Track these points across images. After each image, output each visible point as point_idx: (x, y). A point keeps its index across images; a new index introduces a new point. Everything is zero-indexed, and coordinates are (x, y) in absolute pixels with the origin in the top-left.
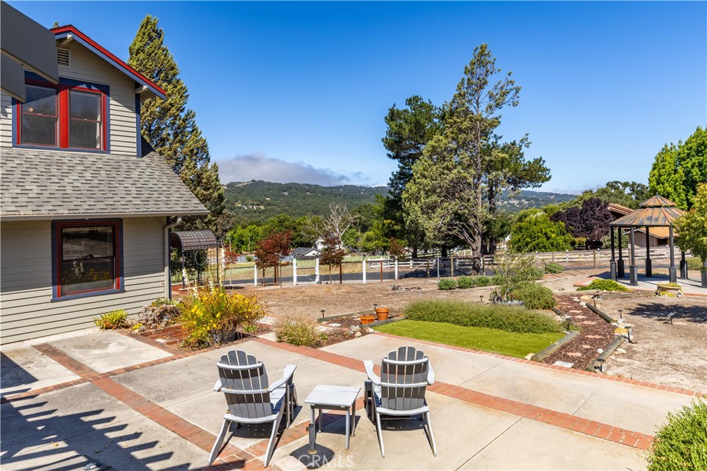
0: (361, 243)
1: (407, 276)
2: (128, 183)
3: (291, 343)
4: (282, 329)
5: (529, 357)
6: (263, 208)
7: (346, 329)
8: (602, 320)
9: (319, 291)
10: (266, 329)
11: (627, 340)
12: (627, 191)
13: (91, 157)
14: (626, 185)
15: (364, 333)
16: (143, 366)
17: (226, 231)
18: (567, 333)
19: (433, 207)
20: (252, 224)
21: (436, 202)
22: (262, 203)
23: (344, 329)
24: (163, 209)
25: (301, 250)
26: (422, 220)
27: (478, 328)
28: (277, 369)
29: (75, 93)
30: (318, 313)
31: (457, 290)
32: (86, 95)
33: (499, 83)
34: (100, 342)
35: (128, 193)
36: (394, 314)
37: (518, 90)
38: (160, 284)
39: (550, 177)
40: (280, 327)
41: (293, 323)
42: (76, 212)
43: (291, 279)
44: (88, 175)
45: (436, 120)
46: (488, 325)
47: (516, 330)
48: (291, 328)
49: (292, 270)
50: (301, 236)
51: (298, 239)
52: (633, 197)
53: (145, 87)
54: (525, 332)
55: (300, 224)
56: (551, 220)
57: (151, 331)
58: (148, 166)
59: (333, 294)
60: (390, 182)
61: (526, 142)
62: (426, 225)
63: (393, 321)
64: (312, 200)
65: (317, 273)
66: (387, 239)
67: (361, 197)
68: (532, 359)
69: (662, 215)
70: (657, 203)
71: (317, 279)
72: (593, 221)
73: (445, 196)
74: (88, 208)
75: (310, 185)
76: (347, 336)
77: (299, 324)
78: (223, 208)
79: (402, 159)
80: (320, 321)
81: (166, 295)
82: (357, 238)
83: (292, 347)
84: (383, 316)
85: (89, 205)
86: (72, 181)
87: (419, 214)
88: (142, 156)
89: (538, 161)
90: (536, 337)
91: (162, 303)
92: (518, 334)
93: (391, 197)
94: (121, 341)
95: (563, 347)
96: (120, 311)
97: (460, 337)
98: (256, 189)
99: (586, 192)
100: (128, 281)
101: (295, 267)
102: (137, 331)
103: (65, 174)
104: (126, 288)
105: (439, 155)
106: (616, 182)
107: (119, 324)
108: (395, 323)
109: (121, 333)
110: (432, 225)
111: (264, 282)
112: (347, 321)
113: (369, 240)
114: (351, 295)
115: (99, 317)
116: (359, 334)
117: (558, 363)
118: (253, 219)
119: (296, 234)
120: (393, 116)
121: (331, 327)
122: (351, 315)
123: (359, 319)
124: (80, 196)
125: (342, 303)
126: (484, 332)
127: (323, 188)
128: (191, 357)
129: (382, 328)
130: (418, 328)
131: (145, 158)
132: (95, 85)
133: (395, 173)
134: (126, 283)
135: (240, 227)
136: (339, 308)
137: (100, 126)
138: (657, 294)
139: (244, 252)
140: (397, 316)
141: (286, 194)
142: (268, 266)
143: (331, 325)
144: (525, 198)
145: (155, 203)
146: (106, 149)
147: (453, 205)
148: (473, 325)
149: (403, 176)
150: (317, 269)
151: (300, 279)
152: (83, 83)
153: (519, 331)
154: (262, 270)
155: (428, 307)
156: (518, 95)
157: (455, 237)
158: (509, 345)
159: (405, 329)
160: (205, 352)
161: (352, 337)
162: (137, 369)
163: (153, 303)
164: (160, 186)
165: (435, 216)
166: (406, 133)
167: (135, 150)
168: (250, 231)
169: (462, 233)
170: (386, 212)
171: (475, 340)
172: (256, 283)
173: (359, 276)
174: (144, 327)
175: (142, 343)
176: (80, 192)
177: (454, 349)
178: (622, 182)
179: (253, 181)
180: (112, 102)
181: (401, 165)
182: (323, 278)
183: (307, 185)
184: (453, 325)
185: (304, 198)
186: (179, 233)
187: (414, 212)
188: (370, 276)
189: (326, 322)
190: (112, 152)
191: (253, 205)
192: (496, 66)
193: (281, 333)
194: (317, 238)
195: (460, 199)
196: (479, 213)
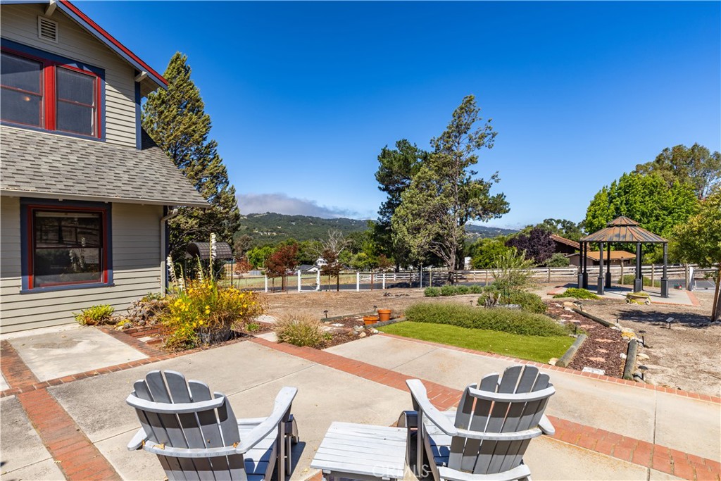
0: (353, 262)
1: (393, 286)
2: (120, 171)
3: (293, 344)
4: (283, 328)
5: (553, 361)
6: (275, 234)
7: (350, 329)
8: (598, 324)
9: (320, 296)
10: (265, 328)
11: (641, 345)
12: (560, 226)
13: (81, 143)
14: (558, 222)
15: (369, 334)
16: (102, 372)
17: (246, 251)
18: (575, 336)
19: (417, 229)
20: (266, 245)
21: (421, 224)
22: (275, 230)
23: (348, 330)
24: (157, 197)
25: (305, 267)
26: (408, 238)
27: (481, 330)
28: (273, 378)
29: (63, 72)
30: (320, 314)
31: (441, 297)
32: (77, 76)
34: (71, 340)
35: (118, 178)
36: (395, 316)
37: (494, 135)
38: (155, 279)
39: (509, 210)
40: (281, 326)
41: (296, 322)
42: (47, 190)
43: (296, 288)
44: (73, 158)
45: (419, 160)
46: (492, 328)
47: (521, 332)
48: (294, 327)
49: (297, 281)
50: (305, 256)
51: (302, 258)
52: (564, 231)
53: (144, 73)
54: (532, 335)
55: (304, 246)
56: (506, 246)
57: (138, 328)
58: (148, 157)
59: (332, 299)
60: (379, 210)
61: (496, 178)
62: (411, 243)
63: (395, 322)
64: (314, 229)
65: (318, 282)
66: (375, 257)
67: (352, 228)
68: (556, 365)
69: (629, 233)
70: (623, 223)
71: (318, 288)
72: (539, 247)
73: (427, 220)
74: (64, 188)
75: (313, 218)
76: (351, 337)
77: (303, 323)
78: (239, 225)
79: (390, 192)
80: (323, 321)
81: (162, 291)
82: (350, 258)
83: (294, 349)
84: (385, 317)
85: (65, 186)
86: (51, 161)
87: (406, 233)
88: (143, 149)
89: (501, 196)
90: (547, 340)
91: (154, 298)
92: (525, 337)
93: (380, 224)
94: (96, 339)
95: (581, 351)
96: (104, 306)
97: (467, 339)
98: (270, 220)
99: (528, 226)
100: (117, 274)
101: (299, 277)
102: (120, 328)
103: (44, 154)
104: (115, 282)
105: (424, 185)
106: (551, 220)
107: (103, 320)
108: (397, 324)
109: (103, 330)
110: (417, 243)
111: (273, 289)
112: (350, 322)
113: (359, 259)
114: (348, 300)
115: (80, 313)
116: (364, 334)
117: (586, 369)
118: (267, 243)
119: (301, 254)
120: (385, 154)
121: (334, 326)
122: (353, 316)
123: (362, 320)
124: (56, 176)
125: (342, 306)
126: (489, 334)
127: (323, 220)
128: (171, 360)
129: (386, 328)
130: (422, 330)
131: (146, 152)
132: (88, 66)
133: (384, 204)
134: (115, 276)
135: (256, 248)
136: (339, 310)
137: (94, 112)
138: (628, 302)
139: (259, 268)
140: (399, 317)
141: (294, 223)
142: (276, 276)
143: (334, 325)
144: (478, 232)
145: (149, 191)
146: (101, 136)
147: (435, 228)
148: (476, 327)
149: (390, 207)
150: (318, 279)
151: (303, 288)
152: (73, 61)
153: (525, 334)
154: (272, 279)
155: (429, 309)
156: (494, 139)
157: (434, 255)
158: (522, 348)
159: (409, 330)
160: (189, 354)
161: (357, 337)
162: (93, 375)
163: (144, 299)
164: (157, 176)
165: (420, 235)
166: (396, 168)
167: (135, 141)
168: (265, 251)
169: (440, 251)
170: (376, 235)
171: (484, 342)
172: (266, 290)
173: (354, 286)
174: (130, 324)
175: (120, 342)
176: (59, 172)
177: (466, 351)
178: (556, 219)
179: (268, 213)
180: (107, 87)
181: (389, 197)
182: (322, 288)
183: (310, 217)
184: (455, 327)
185: (307, 227)
186: (198, 244)
187: (401, 232)
188: (362, 286)
189: (329, 322)
190: (107, 141)
191: (267, 231)
192: (479, 115)
193: (283, 332)
194: (317, 258)
195: (441, 222)
196: (456, 233)
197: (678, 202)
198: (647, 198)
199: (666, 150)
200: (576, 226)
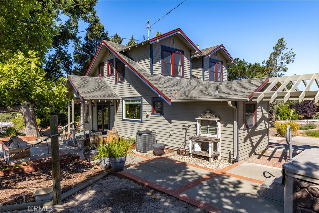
33: (287, 53)
156: (294, 57)
192: (286, 47)
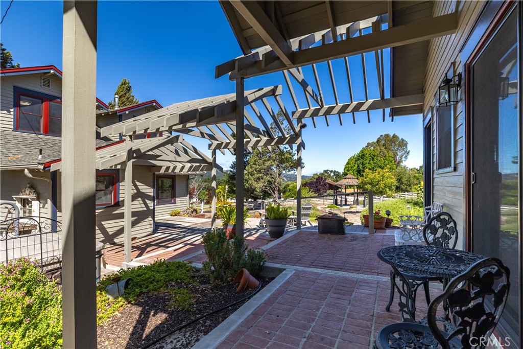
12: (332, 174)
14: (331, 171)
19: (259, 179)
26: (254, 184)
38: (186, 201)
52: (334, 177)
56: (303, 186)
57: (192, 216)
62: (256, 186)
69: (351, 181)
70: (350, 177)
72: (320, 187)
87: (253, 181)
96: (178, 210)
99: (315, 174)
100: (177, 199)
104: (176, 202)
106: (328, 170)
110: (259, 186)
138: (350, 209)
147: (268, 178)
165: (260, 182)
169: (270, 190)
174: (188, 215)
178: (330, 170)
187: (250, 180)
195: (271, 175)
196: (278, 180)
197: (385, 164)
198: (371, 162)
199: (382, 136)
200: (341, 174)
